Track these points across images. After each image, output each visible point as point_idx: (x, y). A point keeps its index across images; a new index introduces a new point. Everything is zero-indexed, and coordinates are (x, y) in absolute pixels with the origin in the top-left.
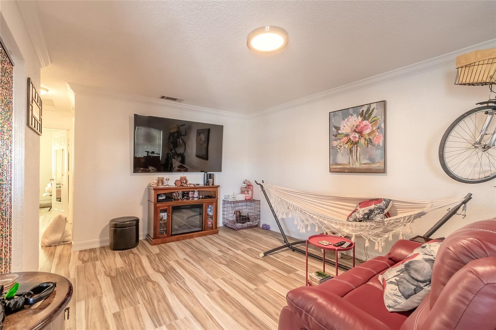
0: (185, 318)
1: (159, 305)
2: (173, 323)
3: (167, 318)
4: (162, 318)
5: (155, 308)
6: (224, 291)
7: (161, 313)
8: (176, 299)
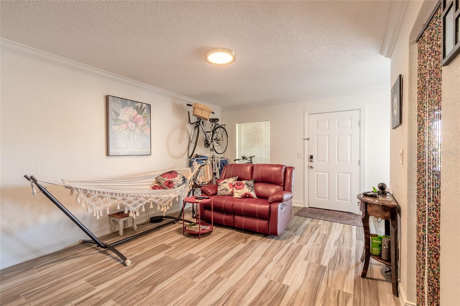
0: (266, 277)
1: (266, 300)
2: (276, 280)
3: (275, 286)
4: (278, 288)
5: (273, 300)
6: (217, 271)
7: (274, 293)
8: (250, 294)
